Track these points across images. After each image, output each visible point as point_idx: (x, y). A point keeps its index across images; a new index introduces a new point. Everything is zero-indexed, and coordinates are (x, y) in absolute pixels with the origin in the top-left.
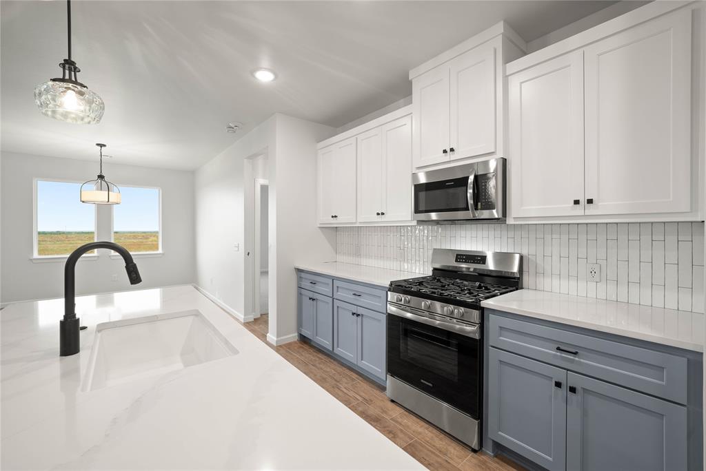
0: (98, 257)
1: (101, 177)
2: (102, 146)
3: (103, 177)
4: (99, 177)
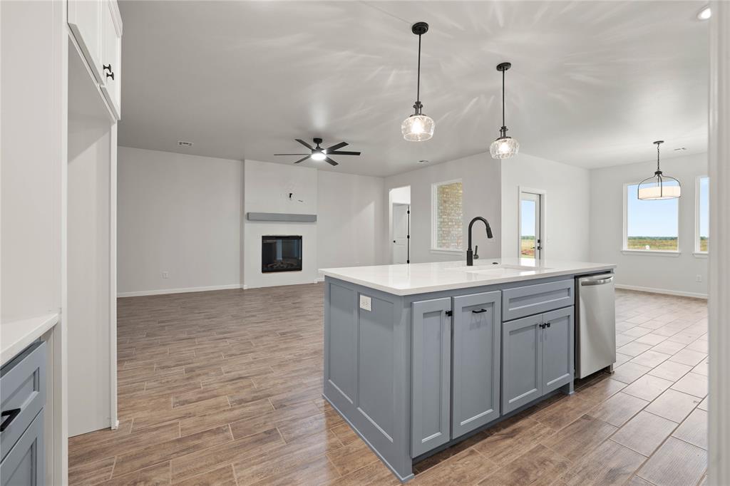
0: (680, 254)
1: (658, 173)
2: (658, 143)
3: (661, 173)
4: (656, 173)
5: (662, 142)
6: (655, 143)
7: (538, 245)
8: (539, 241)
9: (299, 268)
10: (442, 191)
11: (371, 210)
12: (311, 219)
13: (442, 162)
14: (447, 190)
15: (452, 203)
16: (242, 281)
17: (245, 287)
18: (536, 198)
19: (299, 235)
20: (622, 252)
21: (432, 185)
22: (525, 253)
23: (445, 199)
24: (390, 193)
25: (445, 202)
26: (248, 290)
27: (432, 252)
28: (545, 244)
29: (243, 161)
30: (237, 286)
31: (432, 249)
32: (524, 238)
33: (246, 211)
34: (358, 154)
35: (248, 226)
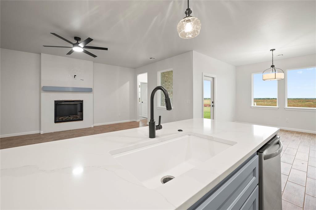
0: (278, 108)
1: (273, 66)
2: (272, 50)
3: (274, 66)
4: (272, 66)
5: (274, 50)
6: (271, 50)
7: (212, 104)
8: (213, 102)
9: (81, 119)
10: (163, 75)
11: (127, 85)
12: (89, 90)
13: (162, 59)
14: (167, 75)
15: (169, 82)
16: (40, 129)
17: (42, 133)
18: (211, 79)
19: (81, 99)
20: (251, 107)
21: (158, 72)
22: (205, 106)
23: (166, 80)
24: (138, 77)
25: (166, 81)
26: (44, 134)
27: (158, 108)
28: (216, 104)
29: (41, 54)
30: (37, 132)
31: (158, 107)
32: (205, 99)
33: (42, 85)
34: (106, 49)
35: (44, 95)
